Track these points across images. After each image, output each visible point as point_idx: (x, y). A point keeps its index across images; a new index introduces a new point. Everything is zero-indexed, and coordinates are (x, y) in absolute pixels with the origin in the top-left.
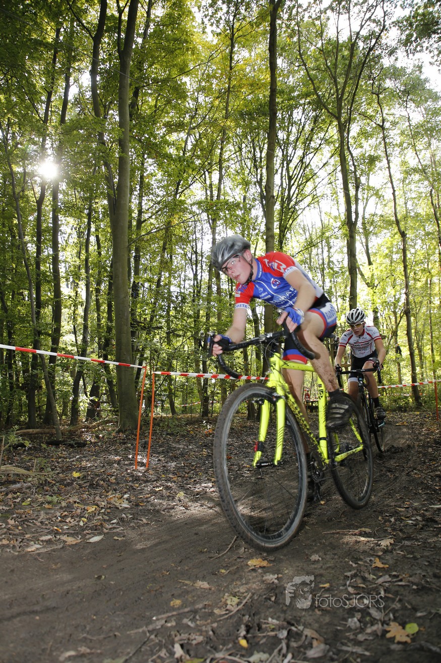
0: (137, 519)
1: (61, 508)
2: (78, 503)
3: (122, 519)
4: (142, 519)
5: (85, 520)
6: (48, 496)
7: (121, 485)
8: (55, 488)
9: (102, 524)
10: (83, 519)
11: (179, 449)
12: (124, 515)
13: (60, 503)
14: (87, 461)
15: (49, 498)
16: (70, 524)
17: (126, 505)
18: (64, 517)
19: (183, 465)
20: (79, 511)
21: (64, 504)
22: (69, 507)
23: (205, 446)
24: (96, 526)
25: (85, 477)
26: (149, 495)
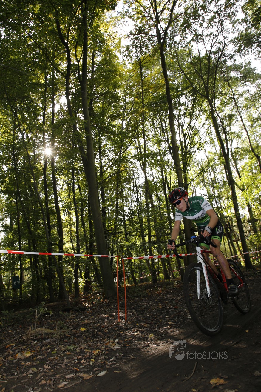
0: (127, 356)
1: (77, 353)
2: (87, 349)
3: (117, 357)
4: (130, 355)
5: (93, 360)
6: (67, 346)
7: (112, 334)
8: (71, 340)
9: (104, 362)
10: (92, 360)
11: (143, 305)
12: (118, 354)
13: (75, 350)
14: (88, 320)
15: (68, 348)
16: (84, 365)
17: (117, 347)
18: (79, 360)
19: (148, 315)
20: (88, 354)
21: (78, 351)
22: (82, 352)
23: (159, 301)
24: (101, 364)
25: (88, 330)
26: (131, 338)
